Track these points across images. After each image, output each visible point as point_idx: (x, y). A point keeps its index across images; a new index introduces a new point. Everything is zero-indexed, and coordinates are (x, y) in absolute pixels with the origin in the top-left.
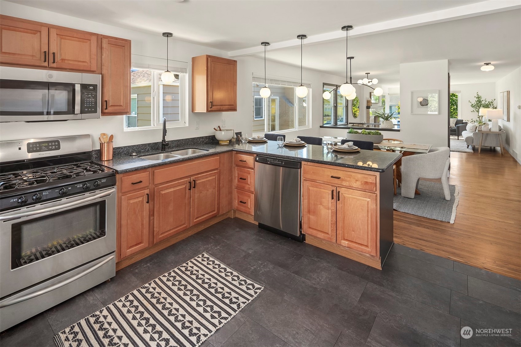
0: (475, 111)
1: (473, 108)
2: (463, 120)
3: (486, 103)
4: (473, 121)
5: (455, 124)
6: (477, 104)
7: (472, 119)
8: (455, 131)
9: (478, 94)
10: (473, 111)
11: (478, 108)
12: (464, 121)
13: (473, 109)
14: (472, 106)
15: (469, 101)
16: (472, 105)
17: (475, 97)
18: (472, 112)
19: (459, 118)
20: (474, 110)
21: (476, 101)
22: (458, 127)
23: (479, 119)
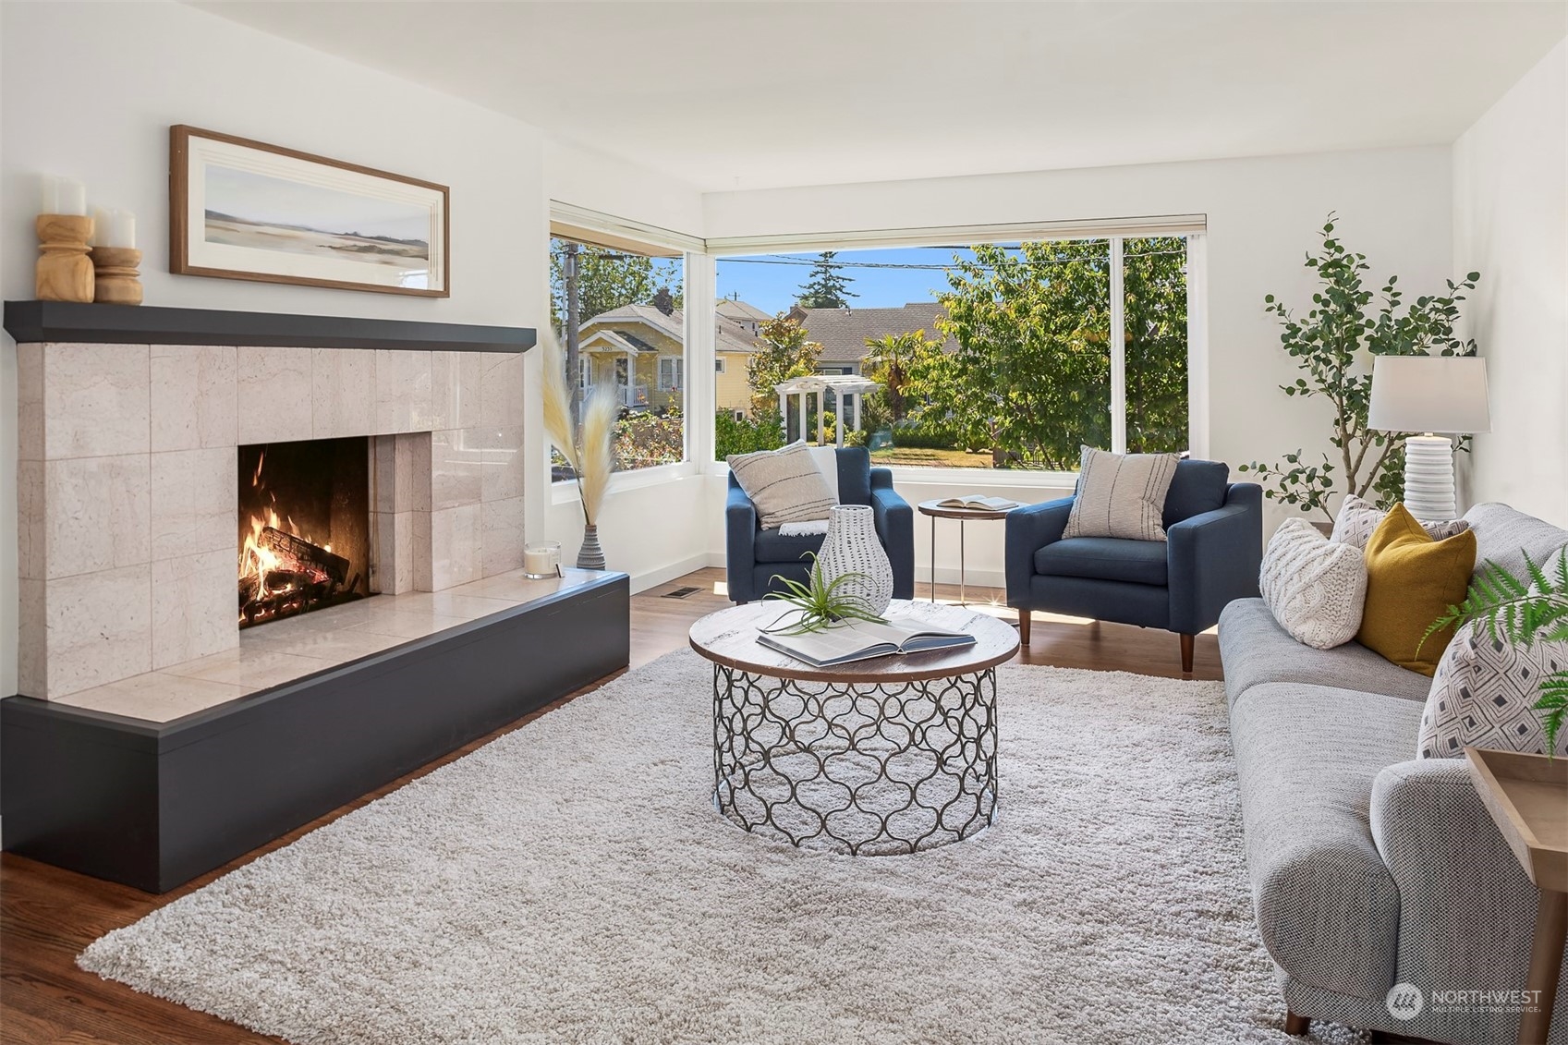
0: (1312, 384)
1: (1300, 359)
2: (1223, 470)
3: (1400, 313)
4: (1302, 478)
5: (1161, 504)
6: (1328, 319)
7: (1292, 459)
8: (1165, 586)
9: (1332, 236)
10: (1301, 383)
11: (1336, 362)
12: (1235, 479)
13: (1294, 369)
14: (1296, 342)
15: (1270, 299)
16: (1294, 330)
17: (1312, 263)
18: (1291, 391)
19: (1200, 450)
20: (1306, 374)
21: (1317, 298)
22: (1187, 545)
23: (1341, 451)
